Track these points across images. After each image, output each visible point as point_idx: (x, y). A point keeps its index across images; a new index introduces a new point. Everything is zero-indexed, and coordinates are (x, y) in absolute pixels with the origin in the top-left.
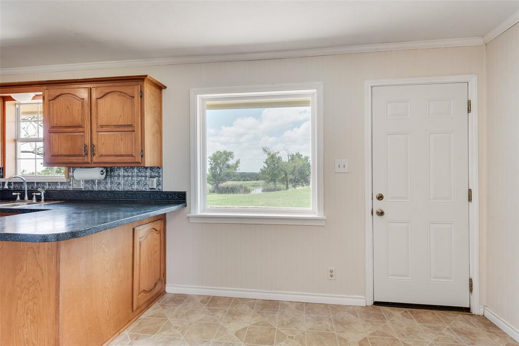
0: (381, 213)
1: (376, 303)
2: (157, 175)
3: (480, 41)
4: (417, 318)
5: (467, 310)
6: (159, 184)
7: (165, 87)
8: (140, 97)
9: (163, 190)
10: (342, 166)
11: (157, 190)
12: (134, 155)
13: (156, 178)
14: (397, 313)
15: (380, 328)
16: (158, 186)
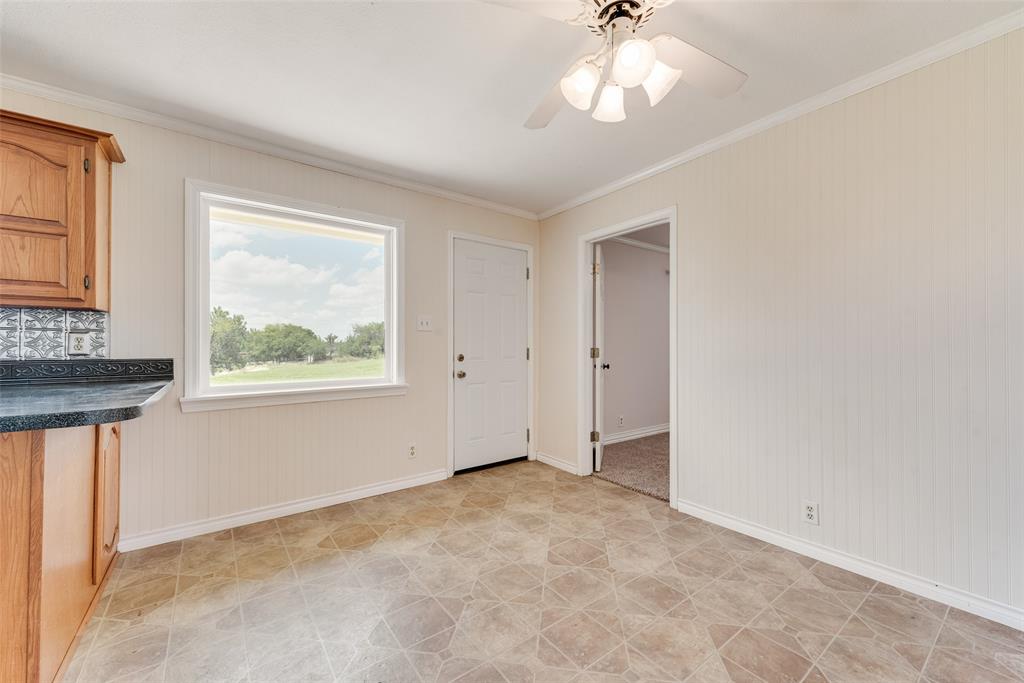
0: (462, 375)
1: (457, 473)
2: (93, 326)
3: (534, 217)
4: (494, 474)
5: (525, 459)
6: (98, 345)
7: (122, 160)
8: (83, 171)
9: (112, 358)
10: (425, 323)
11: (93, 356)
12: (63, 283)
13: (93, 334)
14: (477, 476)
15: (470, 490)
16: (95, 348)
